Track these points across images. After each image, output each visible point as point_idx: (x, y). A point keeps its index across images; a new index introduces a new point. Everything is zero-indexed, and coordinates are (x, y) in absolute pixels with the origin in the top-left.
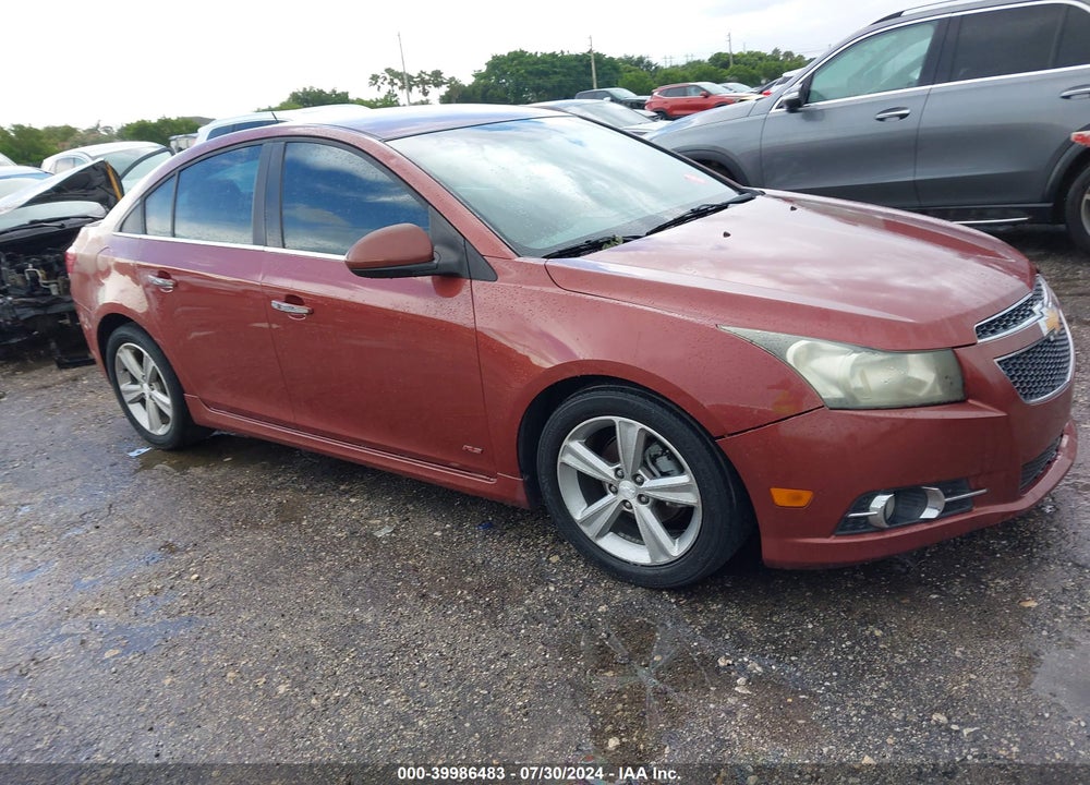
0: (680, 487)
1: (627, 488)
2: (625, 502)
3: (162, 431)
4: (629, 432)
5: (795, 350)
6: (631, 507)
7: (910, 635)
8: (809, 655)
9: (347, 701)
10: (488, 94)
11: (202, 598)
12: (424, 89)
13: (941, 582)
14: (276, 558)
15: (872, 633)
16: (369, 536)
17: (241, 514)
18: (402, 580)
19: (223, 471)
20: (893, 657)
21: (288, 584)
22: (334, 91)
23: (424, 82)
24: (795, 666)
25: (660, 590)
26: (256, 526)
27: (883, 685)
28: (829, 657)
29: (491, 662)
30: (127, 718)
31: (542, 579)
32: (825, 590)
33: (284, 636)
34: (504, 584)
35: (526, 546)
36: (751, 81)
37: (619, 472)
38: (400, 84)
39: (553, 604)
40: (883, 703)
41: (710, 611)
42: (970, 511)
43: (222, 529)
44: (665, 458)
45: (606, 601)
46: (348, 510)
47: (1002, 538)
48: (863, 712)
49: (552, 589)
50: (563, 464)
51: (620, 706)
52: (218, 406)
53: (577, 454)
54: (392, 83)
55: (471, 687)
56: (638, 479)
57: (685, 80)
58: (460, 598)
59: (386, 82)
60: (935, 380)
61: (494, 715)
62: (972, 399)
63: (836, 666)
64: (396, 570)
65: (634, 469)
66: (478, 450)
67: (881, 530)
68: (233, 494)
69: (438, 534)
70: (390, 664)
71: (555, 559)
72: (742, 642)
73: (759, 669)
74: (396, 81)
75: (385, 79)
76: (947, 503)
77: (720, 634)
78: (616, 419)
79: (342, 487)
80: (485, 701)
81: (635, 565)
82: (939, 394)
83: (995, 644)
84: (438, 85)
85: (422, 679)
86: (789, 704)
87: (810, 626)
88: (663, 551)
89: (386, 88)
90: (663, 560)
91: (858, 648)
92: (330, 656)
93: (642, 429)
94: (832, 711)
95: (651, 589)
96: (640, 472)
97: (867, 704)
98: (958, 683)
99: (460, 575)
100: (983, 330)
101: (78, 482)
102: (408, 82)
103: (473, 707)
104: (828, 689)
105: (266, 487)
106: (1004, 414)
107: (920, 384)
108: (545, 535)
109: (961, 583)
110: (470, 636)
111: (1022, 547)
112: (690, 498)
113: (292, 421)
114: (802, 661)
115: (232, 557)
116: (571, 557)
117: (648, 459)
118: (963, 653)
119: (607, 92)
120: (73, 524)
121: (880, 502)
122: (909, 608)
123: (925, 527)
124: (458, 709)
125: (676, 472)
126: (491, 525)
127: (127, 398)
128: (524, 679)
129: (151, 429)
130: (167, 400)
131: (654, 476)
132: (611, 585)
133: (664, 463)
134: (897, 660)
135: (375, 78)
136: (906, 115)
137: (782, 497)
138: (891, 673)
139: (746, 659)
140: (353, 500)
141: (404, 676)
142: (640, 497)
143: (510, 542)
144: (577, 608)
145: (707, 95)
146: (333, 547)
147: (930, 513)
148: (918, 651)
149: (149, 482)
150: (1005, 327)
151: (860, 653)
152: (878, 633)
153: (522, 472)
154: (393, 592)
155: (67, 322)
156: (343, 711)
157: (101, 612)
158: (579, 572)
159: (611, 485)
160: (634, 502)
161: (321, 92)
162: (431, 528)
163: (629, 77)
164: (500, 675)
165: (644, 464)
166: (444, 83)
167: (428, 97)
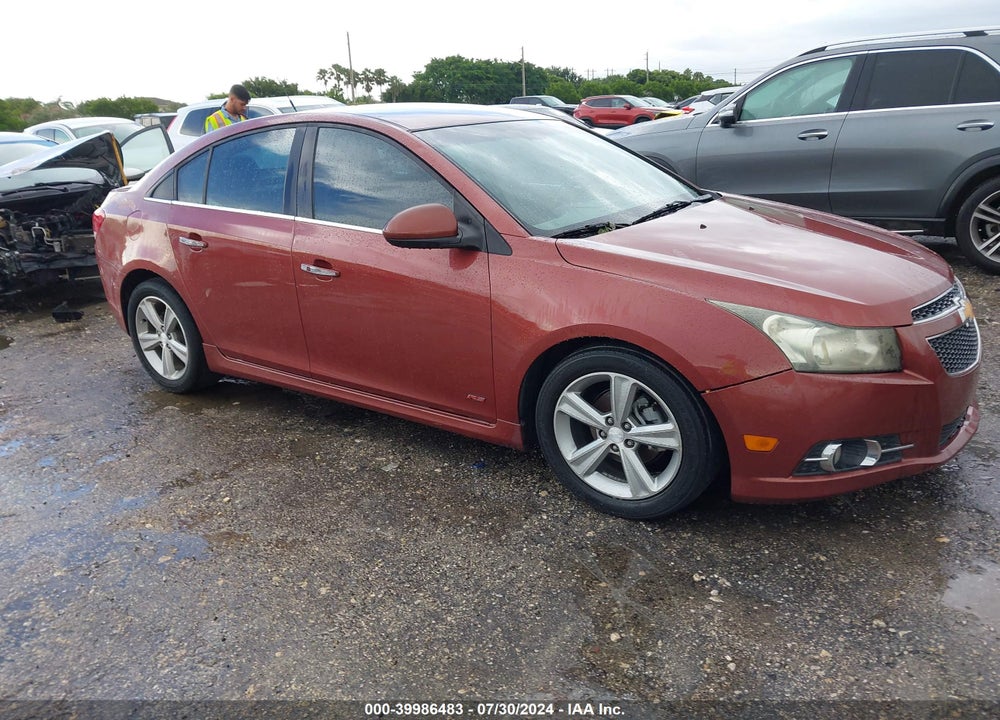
0: (664, 433)
1: (616, 434)
2: (612, 445)
3: (175, 376)
4: (622, 386)
5: (769, 322)
6: (618, 450)
7: (849, 561)
8: (768, 575)
9: (382, 601)
10: (426, 93)
11: (236, 517)
12: (368, 86)
13: (870, 521)
14: (298, 485)
15: (818, 559)
16: (377, 470)
17: (259, 450)
18: (413, 506)
19: (234, 413)
20: (837, 577)
21: (312, 507)
22: (285, 82)
23: (368, 79)
24: (758, 582)
25: (637, 521)
26: (275, 458)
27: (831, 598)
28: (785, 575)
29: (502, 572)
30: (191, 610)
31: (535, 509)
32: (776, 525)
33: (317, 549)
34: (503, 513)
35: (517, 482)
36: (666, 97)
37: (610, 420)
38: (345, 80)
39: (547, 529)
40: (833, 611)
41: (681, 538)
42: (899, 462)
43: (244, 461)
44: (651, 409)
45: (592, 528)
46: (355, 449)
47: (917, 488)
48: (817, 618)
49: (545, 517)
50: (560, 412)
51: (615, 609)
52: (235, 355)
53: (573, 404)
54: (338, 78)
55: (488, 592)
56: (626, 426)
57: (606, 92)
58: (467, 521)
59: (332, 77)
60: (878, 353)
61: (511, 614)
62: (907, 369)
63: (791, 583)
64: (407, 499)
65: (624, 417)
66: (482, 399)
67: (829, 473)
68: (247, 433)
69: (438, 470)
70: (415, 573)
71: (543, 494)
72: (711, 563)
73: (728, 584)
74: (342, 76)
75: (333, 74)
76: (883, 454)
77: (692, 557)
78: (612, 375)
79: (346, 430)
80: (501, 602)
81: (618, 499)
82: (880, 364)
83: (919, 569)
84: (380, 83)
85: (445, 585)
86: (756, 611)
87: (767, 552)
88: (645, 487)
89: (332, 82)
90: (643, 494)
91: (807, 570)
92: (361, 565)
93: (634, 384)
94: (792, 616)
95: (630, 520)
96: (629, 420)
97: (820, 611)
98: (891, 598)
99: (463, 504)
100: (918, 314)
101: (101, 418)
102: (352, 78)
103: (491, 607)
104: (787, 600)
105: (276, 428)
106: (932, 383)
107: (865, 355)
108: (532, 474)
109: (887, 522)
110: (480, 551)
111: (933, 496)
112: (673, 443)
113: (308, 370)
114: (763, 578)
115: (257, 484)
116: (557, 492)
117: (636, 410)
118: (893, 575)
119: (540, 99)
120: (105, 453)
121: (831, 449)
122: (846, 541)
123: (863, 473)
124: (480, 608)
125: (660, 421)
126: (484, 466)
127: (144, 346)
128: (532, 587)
129: (165, 373)
130: (185, 349)
131: (640, 424)
132: (595, 515)
133: (650, 413)
134: (841, 579)
135: (322, 72)
136: (824, 136)
137: (752, 442)
138: (836, 589)
139: (716, 576)
140: (358, 441)
141: (429, 582)
142: (626, 441)
143: (502, 479)
144: (568, 533)
145: (630, 107)
146: (348, 479)
147: (869, 461)
148: (856, 573)
149: (168, 420)
150: (933, 313)
151: (809, 573)
152: (823, 558)
153: (520, 419)
154: (407, 515)
155: (67, 277)
156: (380, 609)
157: (148, 526)
158: (567, 505)
159: (601, 431)
160: (621, 446)
161: (272, 82)
162: (433, 466)
163: (555, 86)
164: (511, 583)
165: (632, 414)
166: (386, 81)
167: (371, 93)
